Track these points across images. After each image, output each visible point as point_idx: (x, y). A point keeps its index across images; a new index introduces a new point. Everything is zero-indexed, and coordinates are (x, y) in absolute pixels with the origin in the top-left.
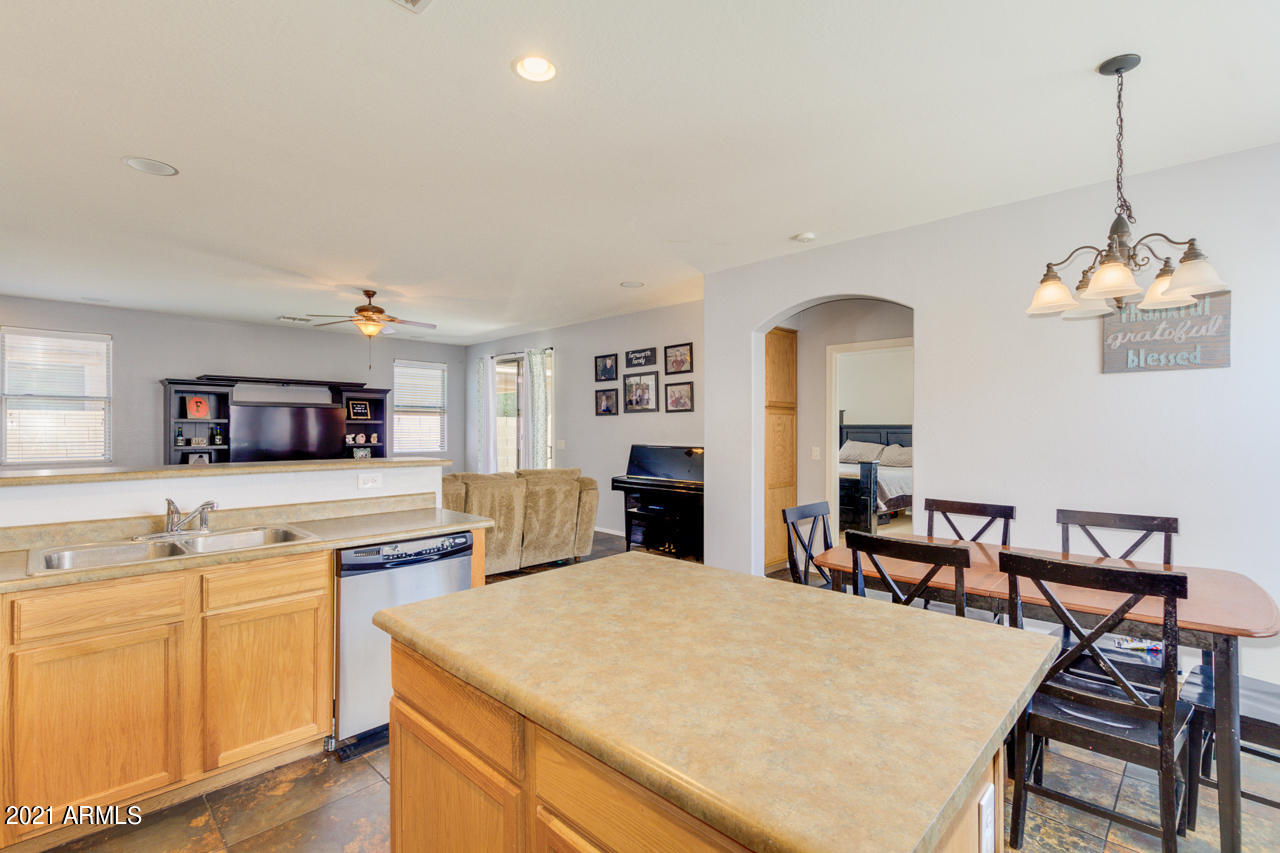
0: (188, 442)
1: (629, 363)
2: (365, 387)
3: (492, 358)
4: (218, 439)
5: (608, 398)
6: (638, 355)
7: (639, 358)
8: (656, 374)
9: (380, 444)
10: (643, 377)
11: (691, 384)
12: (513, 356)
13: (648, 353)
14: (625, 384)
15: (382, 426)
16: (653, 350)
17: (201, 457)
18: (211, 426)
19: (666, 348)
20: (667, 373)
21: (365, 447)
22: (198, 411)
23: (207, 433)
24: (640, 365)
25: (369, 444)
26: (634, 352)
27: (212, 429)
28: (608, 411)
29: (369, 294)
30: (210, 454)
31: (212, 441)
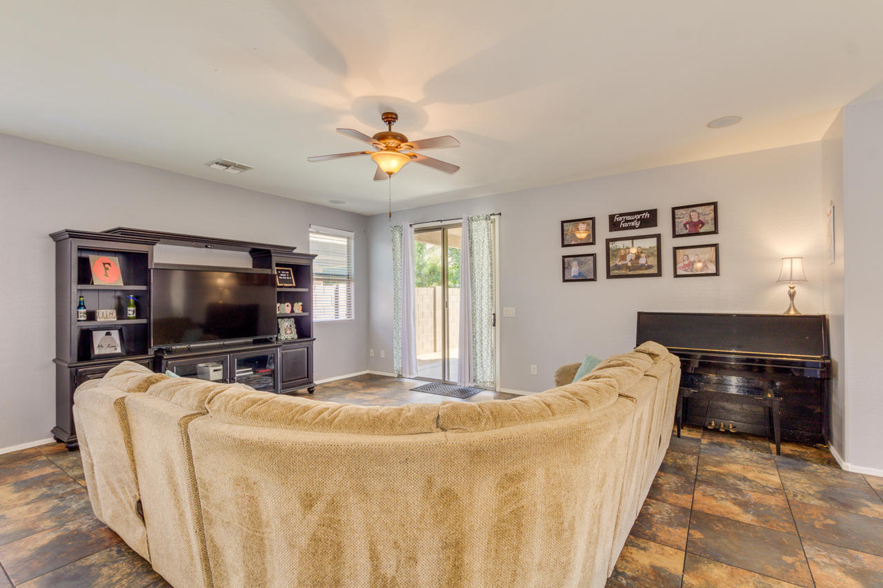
0: (91, 316)
1: (614, 225)
2: (295, 251)
3: (411, 225)
4: (131, 311)
5: (580, 264)
6: (629, 218)
7: (632, 221)
8: (658, 237)
9: (306, 314)
10: (635, 241)
11: (716, 246)
12: (439, 224)
13: (647, 215)
14: (608, 249)
15: (309, 294)
16: (654, 213)
17: (108, 334)
18: (119, 294)
19: (674, 209)
20: (675, 236)
21: (289, 317)
22: (106, 275)
23: (114, 302)
24: (634, 228)
25: (293, 315)
26: (621, 215)
27: (119, 298)
28: (581, 279)
29: (390, 118)
30: (120, 331)
31: (121, 313)
